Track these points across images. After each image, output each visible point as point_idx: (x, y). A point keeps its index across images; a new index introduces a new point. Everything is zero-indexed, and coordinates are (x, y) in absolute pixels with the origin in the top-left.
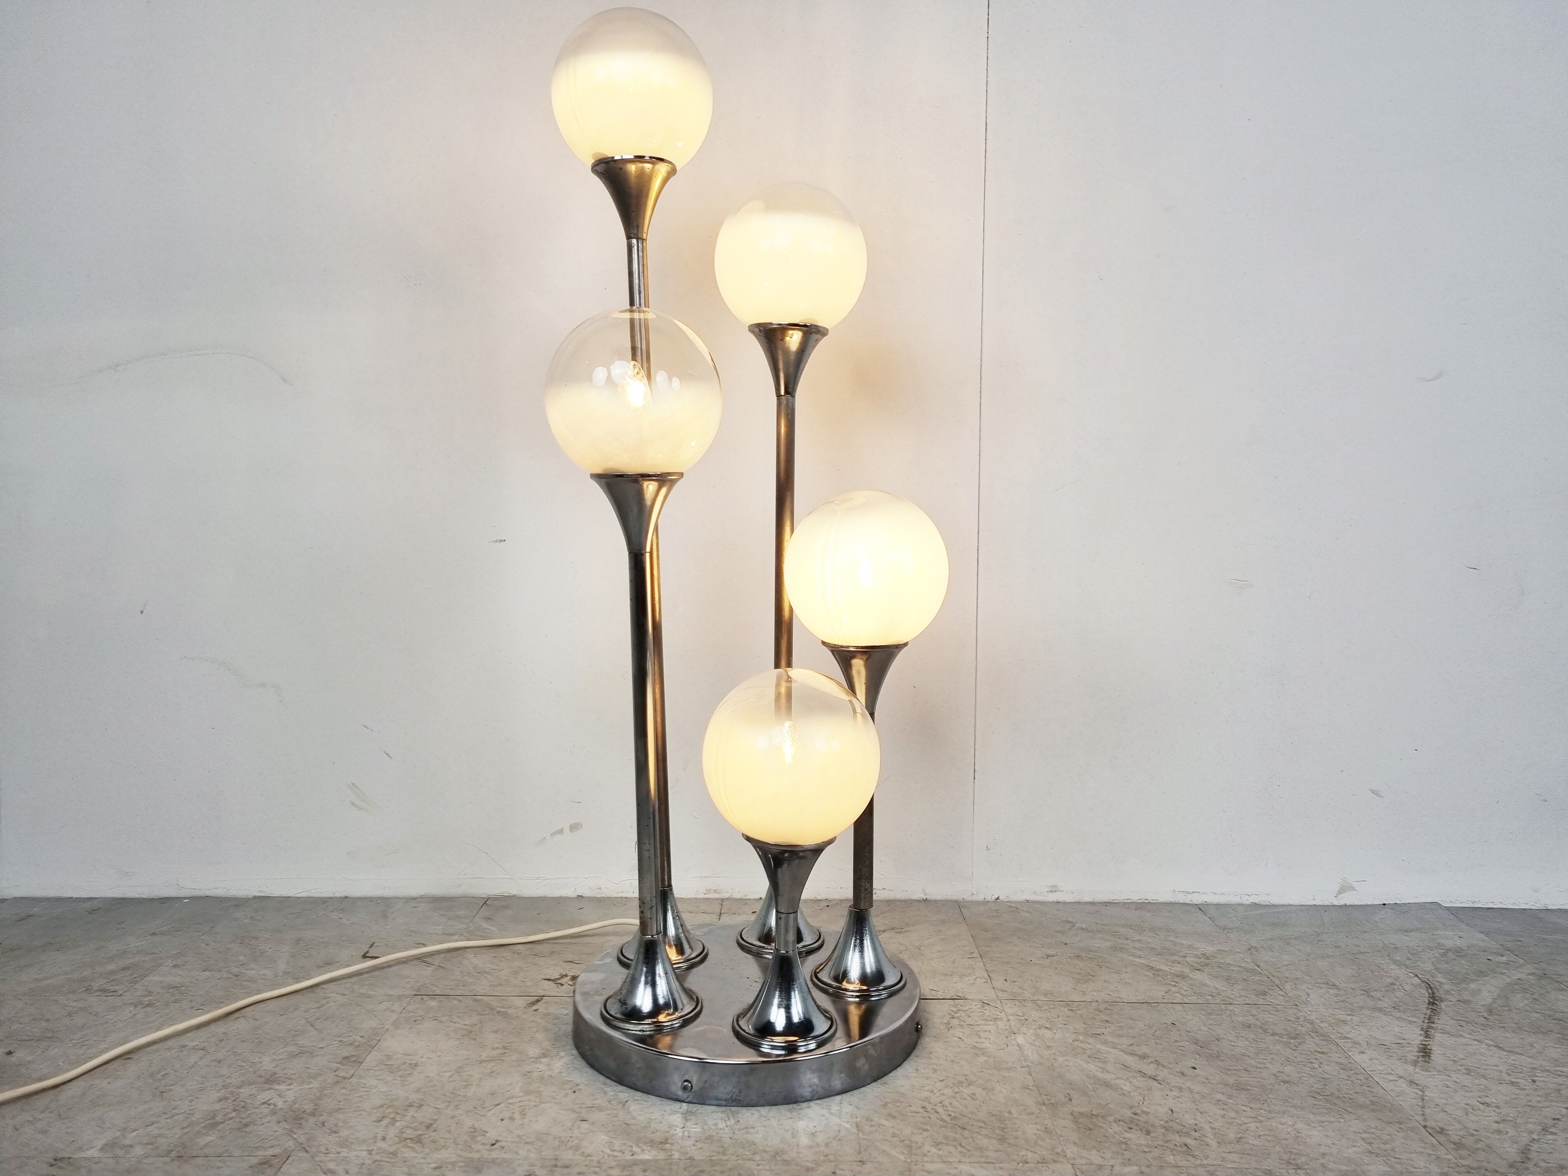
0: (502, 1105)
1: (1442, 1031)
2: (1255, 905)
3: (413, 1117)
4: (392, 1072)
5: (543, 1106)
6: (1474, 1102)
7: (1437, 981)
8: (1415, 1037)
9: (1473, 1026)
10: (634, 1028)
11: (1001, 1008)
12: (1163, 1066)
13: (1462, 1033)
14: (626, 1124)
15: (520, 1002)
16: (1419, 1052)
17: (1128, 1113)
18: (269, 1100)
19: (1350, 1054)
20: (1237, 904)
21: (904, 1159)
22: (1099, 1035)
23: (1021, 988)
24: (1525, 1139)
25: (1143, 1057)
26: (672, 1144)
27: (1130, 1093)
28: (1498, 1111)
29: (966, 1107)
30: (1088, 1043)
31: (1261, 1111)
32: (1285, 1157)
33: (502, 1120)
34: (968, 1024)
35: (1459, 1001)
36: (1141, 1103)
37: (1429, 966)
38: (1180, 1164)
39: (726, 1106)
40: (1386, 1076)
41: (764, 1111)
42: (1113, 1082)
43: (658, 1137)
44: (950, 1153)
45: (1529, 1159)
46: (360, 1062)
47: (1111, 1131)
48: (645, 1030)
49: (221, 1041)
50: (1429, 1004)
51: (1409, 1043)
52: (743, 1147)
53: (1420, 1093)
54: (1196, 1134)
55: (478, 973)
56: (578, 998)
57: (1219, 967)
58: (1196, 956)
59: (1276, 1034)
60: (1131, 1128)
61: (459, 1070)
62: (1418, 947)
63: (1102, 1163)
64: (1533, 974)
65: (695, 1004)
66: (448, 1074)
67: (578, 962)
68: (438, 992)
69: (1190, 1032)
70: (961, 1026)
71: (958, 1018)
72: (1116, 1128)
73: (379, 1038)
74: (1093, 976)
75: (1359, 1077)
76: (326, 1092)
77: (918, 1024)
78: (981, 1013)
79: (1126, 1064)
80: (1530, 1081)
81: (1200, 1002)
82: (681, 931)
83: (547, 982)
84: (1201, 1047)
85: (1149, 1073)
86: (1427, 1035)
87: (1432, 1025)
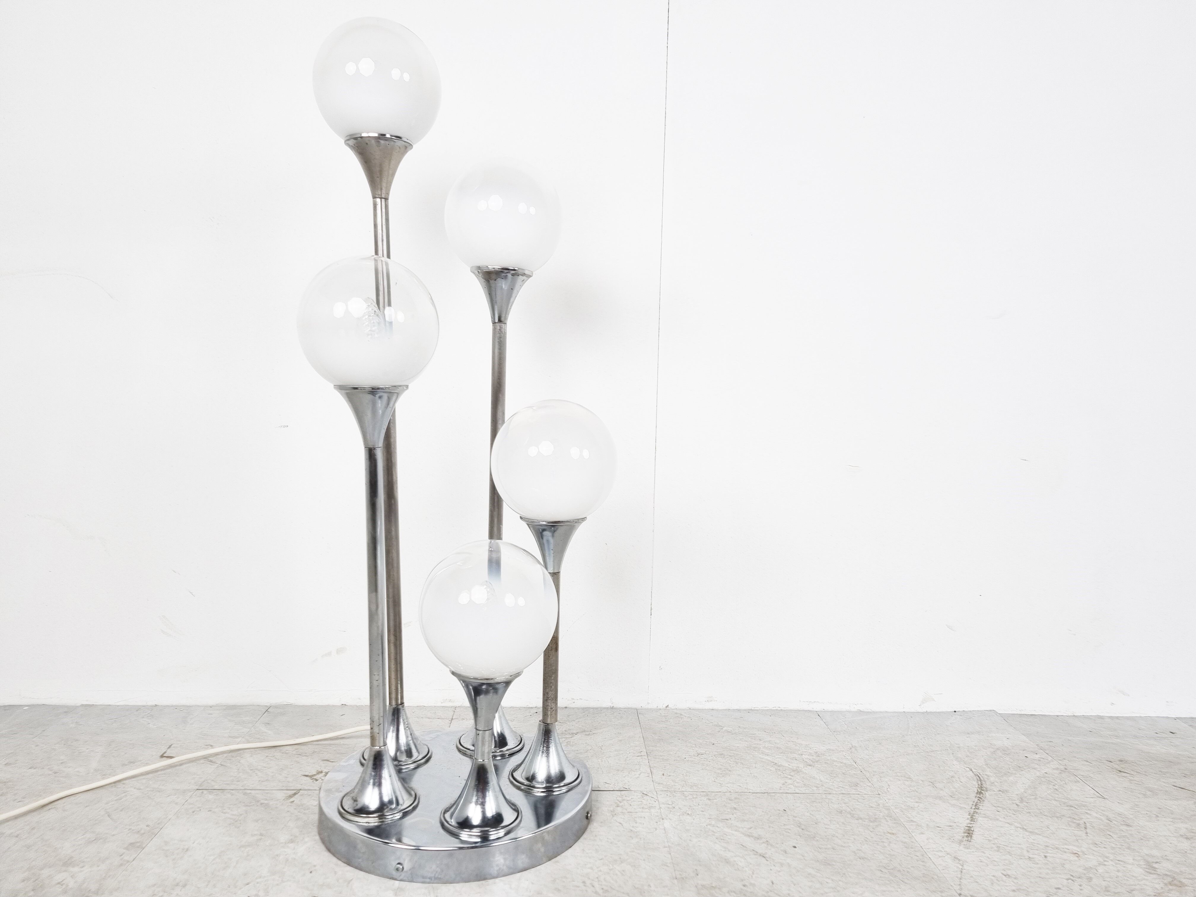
0: (251, 884)
1: (983, 816)
2: (861, 713)
4: (167, 856)
6: (998, 874)
7: (986, 775)
8: (963, 821)
9: (1008, 812)
10: (363, 821)
11: (656, 798)
12: (772, 845)
13: (998, 817)
15: (281, 795)
16: (965, 833)
17: (740, 886)
18: (63, 880)
19: (913, 835)
20: (847, 712)
22: (727, 820)
23: (674, 781)
25: (758, 838)
27: (743, 868)
28: (1015, 881)
29: (617, 882)
30: (718, 827)
31: (840, 883)
34: (629, 811)
35: (1000, 791)
36: (750, 877)
37: (981, 762)
39: (429, 883)
40: (937, 853)
41: (459, 886)
42: (731, 859)
46: (142, 848)
48: (372, 823)
49: (34, 829)
50: (977, 793)
51: (958, 826)
53: (961, 867)
55: (251, 770)
56: (322, 794)
57: (826, 763)
58: (810, 754)
59: (861, 819)
62: (976, 746)
64: (1057, 769)
65: (413, 800)
67: (331, 760)
68: (216, 787)
69: (796, 817)
70: (623, 814)
71: (622, 807)
73: (161, 827)
74: (730, 771)
75: (918, 854)
77: (588, 813)
78: (640, 803)
79: (744, 845)
80: (1043, 856)
81: (807, 791)
82: (410, 738)
83: (306, 777)
84: (803, 829)
85: (760, 851)
86: (972, 819)
87: (977, 810)
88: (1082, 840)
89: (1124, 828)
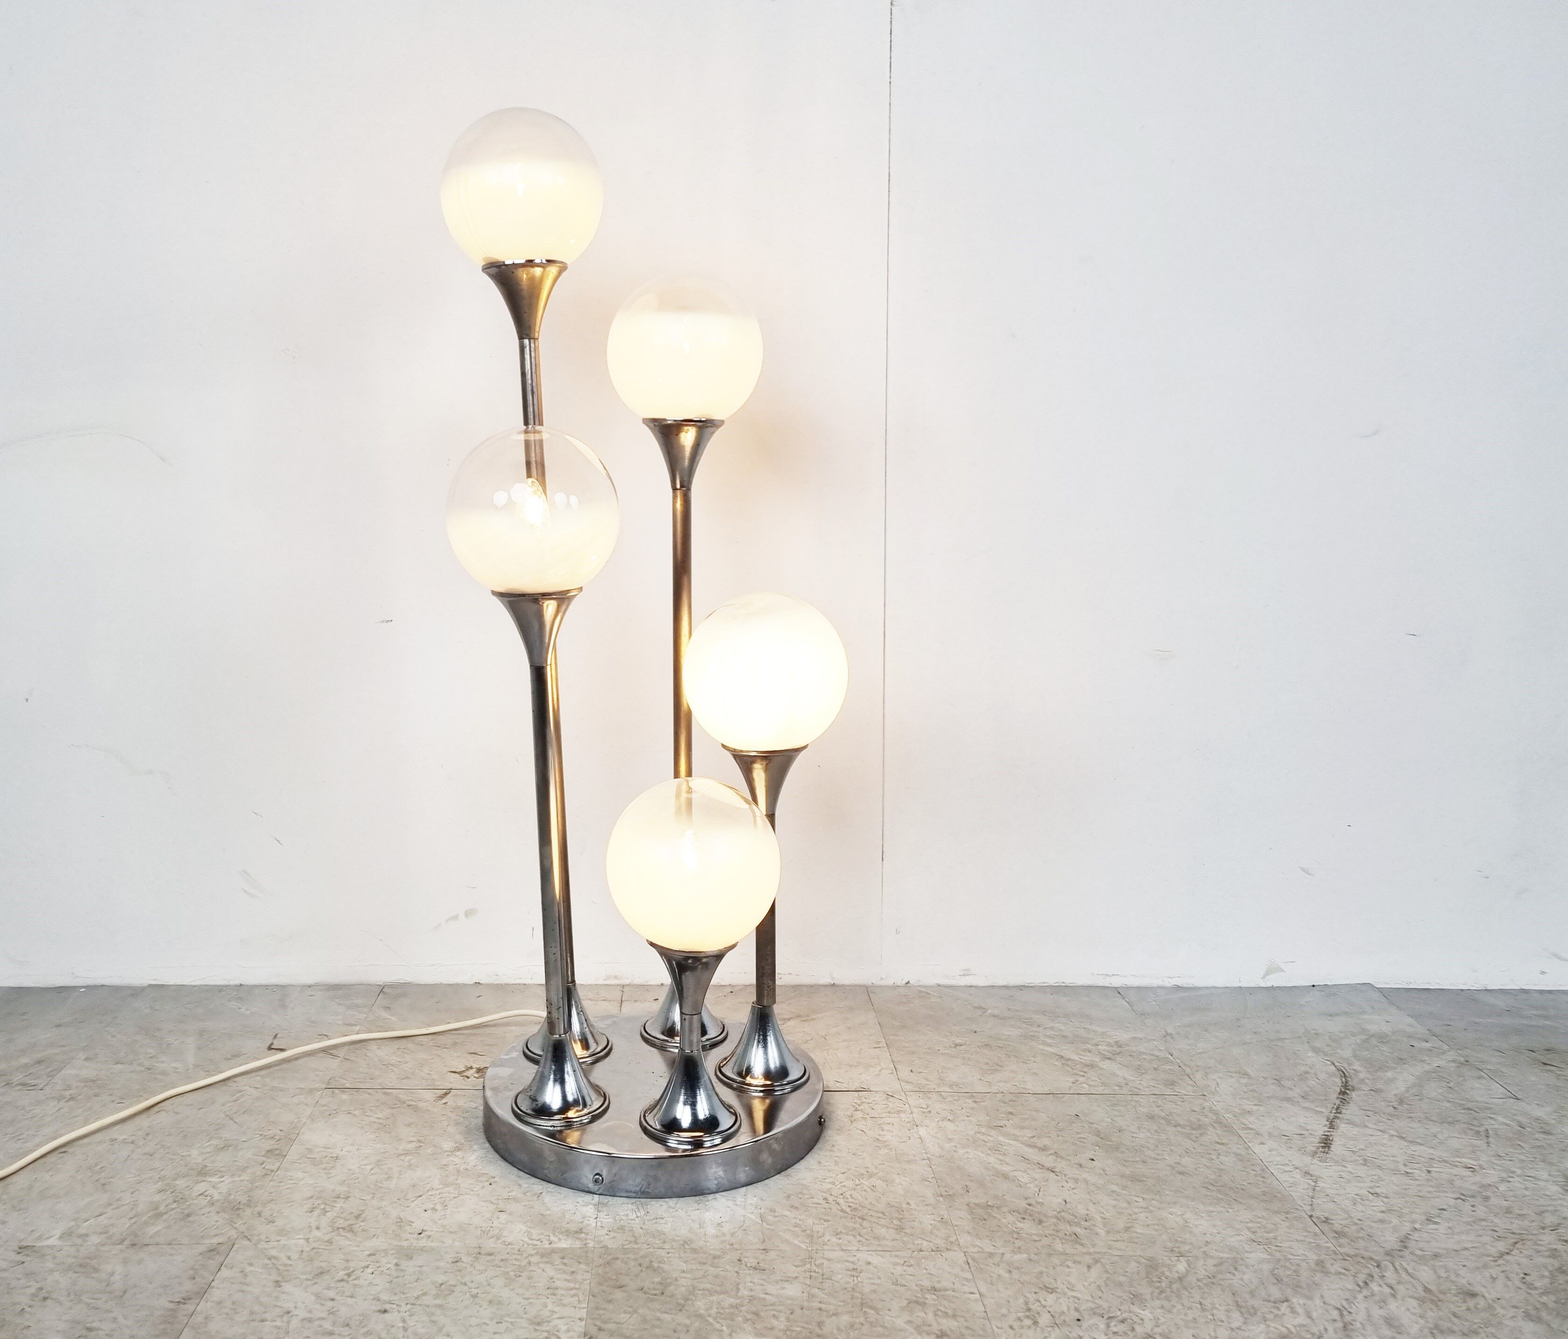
0: (423, 1197)
1: (1348, 1121)
2: (1178, 988)
3: (341, 1207)
4: (315, 1165)
5: (461, 1197)
6: (1364, 1192)
7: (1354, 1070)
8: (1319, 1128)
9: (1381, 1116)
10: (546, 1124)
11: (906, 1100)
12: (1062, 1158)
13: (1367, 1123)
14: (542, 1215)
15: (429, 1095)
16: (1320, 1142)
17: (1023, 1204)
18: (205, 1192)
19: (1250, 1145)
20: (1159, 987)
21: (805, 1248)
22: (1002, 1127)
23: (927, 1079)
24: (1407, 1228)
25: (1044, 1149)
26: (587, 1234)
27: (1026, 1184)
28: (1386, 1200)
29: (866, 1199)
30: (990, 1135)
31: (1154, 1201)
32: (1170, 1245)
33: (426, 1211)
34: (872, 1116)
36: (1036, 1195)
37: (1347, 1053)
38: (1068, 1251)
39: (635, 1198)
40: (1283, 1167)
41: (672, 1202)
42: (1011, 1174)
43: (573, 1227)
44: (849, 1242)
45: (1406, 1247)
46: (283, 1156)
47: (1004, 1221)
48: (555, 1125)
49: (147, 1134)
50: (1340, 1094)
51: (1311, 1134)
52: (654, 1237)
53: (1313, 1184)
54: (1087, 1224)
55: (383, 1064)
56: (488, 1093)
57: (1131, 1055)
58: (1109, 1044)
59: (1180, 1125)
60: (1024, 1219)
61: (379, 1163)
63: (992, 1251)
64: (1455, 1061)
65: (602, 1099)
66: (369, 1167)
67: (481, 1054)
68: (348, 1085)
69: (1093, 1123)
70: (865, 1119)
71: (862, 1110)
72: (1010, 1218)
73: (297, 1132)
74: (1001, 1066)
75: (1254, 1167)
76: (257, 1184)
77: (821, 1118)
78: (886, 1106)
79: (1024, 1156)
80: (1425, 1171)
81: (1106, 1092)
82: (585, 1025)
83: (453, 1074)
84: (1102, 1138)
85: (1048, 1165)
86: (1332, 1126)
87: (1338, 1115)
88: (1480, 1151)
89: (1541, 1136)
